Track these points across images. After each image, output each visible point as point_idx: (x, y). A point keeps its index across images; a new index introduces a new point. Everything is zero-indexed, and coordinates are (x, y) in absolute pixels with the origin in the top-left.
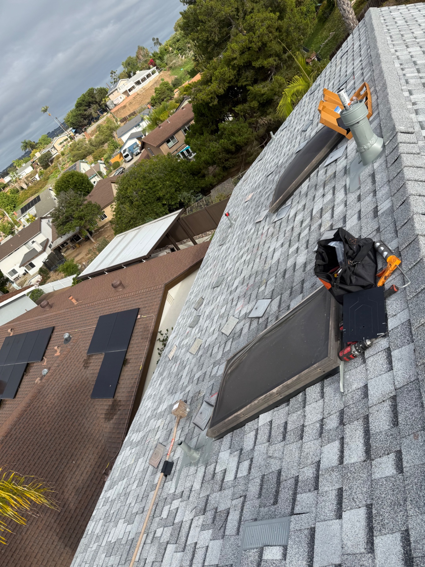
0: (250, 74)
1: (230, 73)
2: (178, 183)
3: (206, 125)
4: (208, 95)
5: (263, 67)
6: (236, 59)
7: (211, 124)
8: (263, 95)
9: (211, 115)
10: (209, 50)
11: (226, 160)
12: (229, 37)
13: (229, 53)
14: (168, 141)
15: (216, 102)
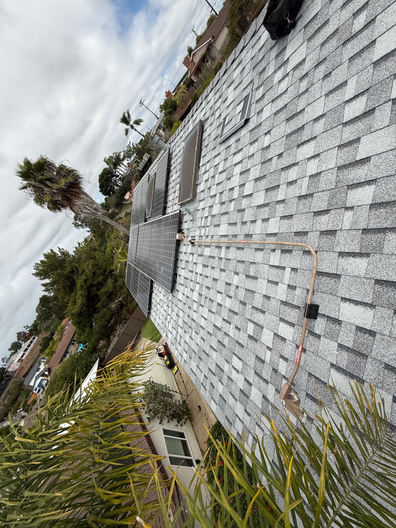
0: (95, 289)
1: (84, 293)
2: (86, 363)
3: (85, 326)
4: (79, 308)
5: (99, 282)
6: (83, 286)
7: (87, 324)
8: (107, 292)
9: (85, 319)
10: (67, 291)
11: (106, 332)
12: (75, 281)
13: (79, 285)
14: (65, 356)
15: (85, 308)
